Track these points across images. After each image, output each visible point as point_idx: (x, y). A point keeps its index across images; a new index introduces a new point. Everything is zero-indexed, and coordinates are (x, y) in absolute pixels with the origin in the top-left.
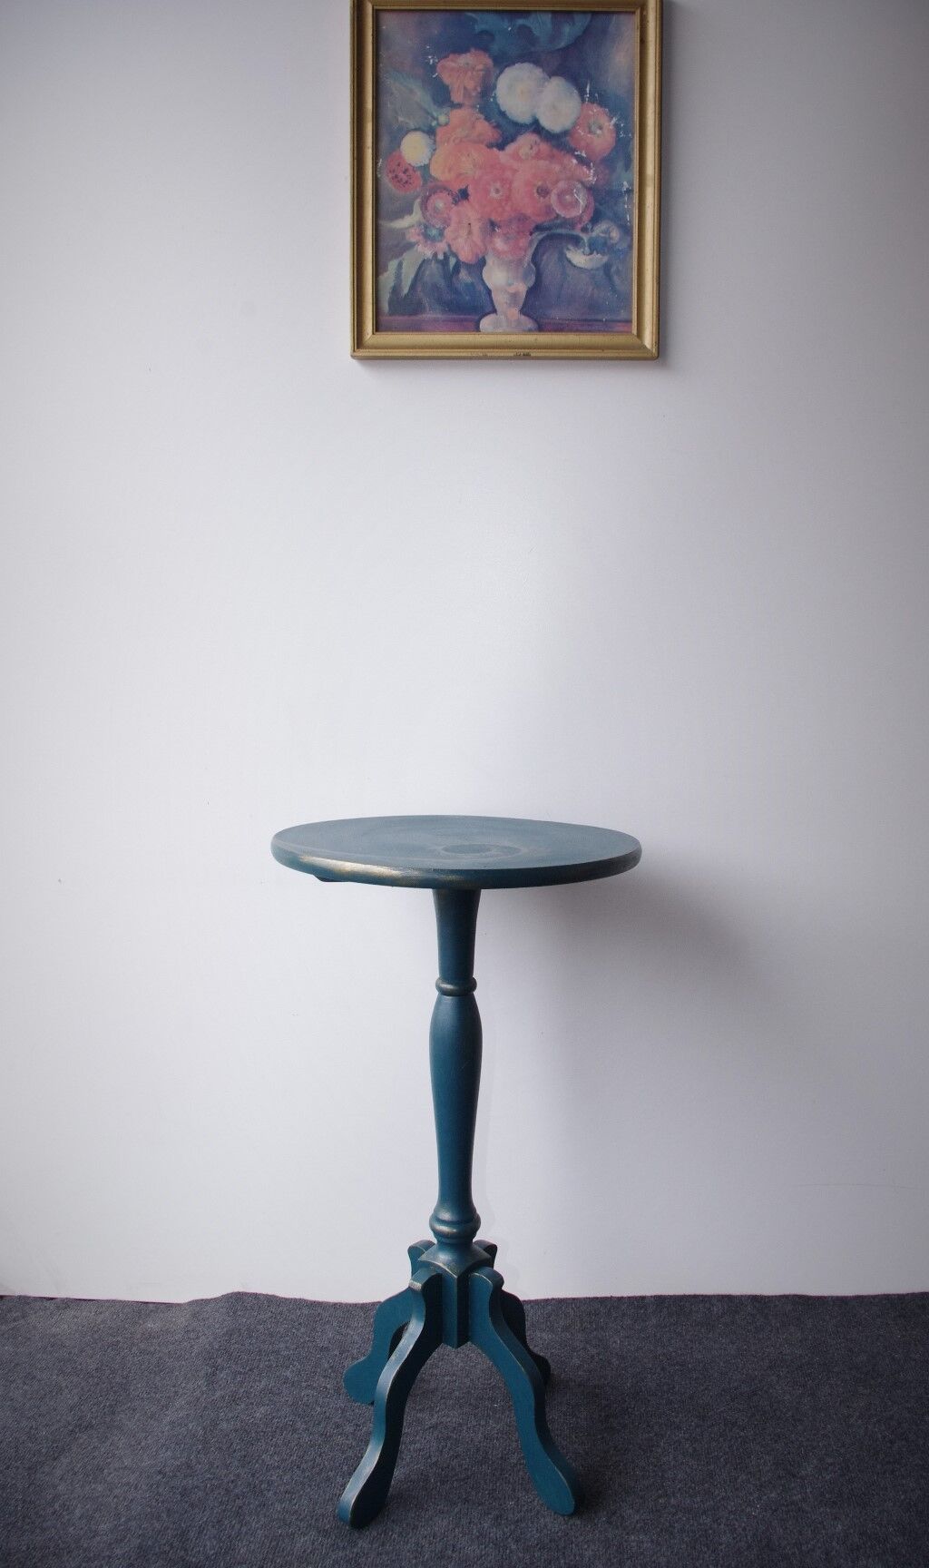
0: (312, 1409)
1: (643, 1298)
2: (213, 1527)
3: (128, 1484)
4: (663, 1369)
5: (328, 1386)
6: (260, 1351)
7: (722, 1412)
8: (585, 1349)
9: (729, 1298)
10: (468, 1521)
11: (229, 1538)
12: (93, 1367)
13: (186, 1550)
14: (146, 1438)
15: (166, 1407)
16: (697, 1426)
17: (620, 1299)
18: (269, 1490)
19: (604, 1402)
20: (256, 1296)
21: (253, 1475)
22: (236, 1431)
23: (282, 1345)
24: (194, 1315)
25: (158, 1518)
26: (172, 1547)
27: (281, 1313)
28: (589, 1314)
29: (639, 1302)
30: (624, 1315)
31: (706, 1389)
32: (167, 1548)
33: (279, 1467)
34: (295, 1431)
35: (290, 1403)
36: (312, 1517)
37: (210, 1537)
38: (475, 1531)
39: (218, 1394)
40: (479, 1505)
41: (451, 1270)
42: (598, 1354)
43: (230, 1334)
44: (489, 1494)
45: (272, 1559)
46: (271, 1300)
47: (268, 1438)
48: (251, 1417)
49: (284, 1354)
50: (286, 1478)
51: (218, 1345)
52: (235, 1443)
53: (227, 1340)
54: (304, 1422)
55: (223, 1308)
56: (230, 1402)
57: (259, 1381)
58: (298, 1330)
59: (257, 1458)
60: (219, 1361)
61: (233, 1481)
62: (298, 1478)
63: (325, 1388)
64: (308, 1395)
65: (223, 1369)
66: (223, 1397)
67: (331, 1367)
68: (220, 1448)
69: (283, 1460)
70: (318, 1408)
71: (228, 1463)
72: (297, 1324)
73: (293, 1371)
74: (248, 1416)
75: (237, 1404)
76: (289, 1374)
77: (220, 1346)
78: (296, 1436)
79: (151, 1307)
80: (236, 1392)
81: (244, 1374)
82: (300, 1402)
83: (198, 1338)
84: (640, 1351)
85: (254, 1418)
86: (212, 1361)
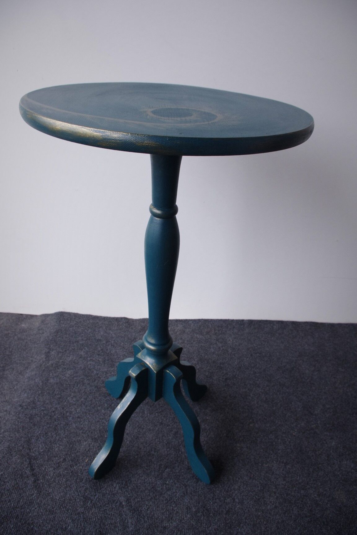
0: (93, 372)
1: (243, 320)
2: (43, 436)
3: (6, 411)
4: (251, 355)
5: (100, 360)
6: (70, 341)
7: (278, 379)
8: (216, 343)
9: (281, 322)
10: (162, 435)
11: (50, 442)
13: (30, 449)
14: (17, 384)
15: (27, 368)
16: (267, 386)
17: (233, 321)
18: (70, 416)
19: (225, 372)
20: (69, 314)
21: (63, 408)
22: (57, 384)
23: (80, 338)
24: (43, 322)
25: (18, 431)
26: (23, 448)
27: (80, 322)
28: (218, 327)
29: (241, 322)
30: (234, 327)
31: (271, 366)
32: (21, 448)
33: (75, 404)
34: (83, 384)
35: (82, 368)
36: (89, 431)
37: (41, 443)
38: (165, 441)
39: (50, 362)
40: (167, 426)
41: (153, 368)
42: (222, 347)
43: (57, 332)
44: (172, 420)
45: (70, 454)
46: (76, 315)
47: (71, 388)
48: (64, 376)
49: (81, 342)
50: (78, 410)
51: (51, 337)
52: (56, 390)
53: (56, 335)
54: (88, 379)
55: (55, 319)
56: (55, 367)
57: (69, 357)
58: (88, 331)
59: (65, 399)
60: (52, 346)
61: (54, 412)
62: (84, 410)
63: (99, 361)
64: (90, 364)
65: (53, 350)
66: (52, 365)
67: (102, 350)
68: (49, 393)
69: (78, 401)
70: (95, 372)
71: (52, 401)
72: (87, 327)
73: (84, 352)
74: (63, 375)
75: (58, 369)
76: (82, 353)
77: (52, 338)
78: (84, 387)
79: (24, 316)
80: (58, 362)
81: (63, 352)
82: (87, 368)
83: (43, 333)
84: (241, 345)
85: (66, 377)
86: (49, 346)
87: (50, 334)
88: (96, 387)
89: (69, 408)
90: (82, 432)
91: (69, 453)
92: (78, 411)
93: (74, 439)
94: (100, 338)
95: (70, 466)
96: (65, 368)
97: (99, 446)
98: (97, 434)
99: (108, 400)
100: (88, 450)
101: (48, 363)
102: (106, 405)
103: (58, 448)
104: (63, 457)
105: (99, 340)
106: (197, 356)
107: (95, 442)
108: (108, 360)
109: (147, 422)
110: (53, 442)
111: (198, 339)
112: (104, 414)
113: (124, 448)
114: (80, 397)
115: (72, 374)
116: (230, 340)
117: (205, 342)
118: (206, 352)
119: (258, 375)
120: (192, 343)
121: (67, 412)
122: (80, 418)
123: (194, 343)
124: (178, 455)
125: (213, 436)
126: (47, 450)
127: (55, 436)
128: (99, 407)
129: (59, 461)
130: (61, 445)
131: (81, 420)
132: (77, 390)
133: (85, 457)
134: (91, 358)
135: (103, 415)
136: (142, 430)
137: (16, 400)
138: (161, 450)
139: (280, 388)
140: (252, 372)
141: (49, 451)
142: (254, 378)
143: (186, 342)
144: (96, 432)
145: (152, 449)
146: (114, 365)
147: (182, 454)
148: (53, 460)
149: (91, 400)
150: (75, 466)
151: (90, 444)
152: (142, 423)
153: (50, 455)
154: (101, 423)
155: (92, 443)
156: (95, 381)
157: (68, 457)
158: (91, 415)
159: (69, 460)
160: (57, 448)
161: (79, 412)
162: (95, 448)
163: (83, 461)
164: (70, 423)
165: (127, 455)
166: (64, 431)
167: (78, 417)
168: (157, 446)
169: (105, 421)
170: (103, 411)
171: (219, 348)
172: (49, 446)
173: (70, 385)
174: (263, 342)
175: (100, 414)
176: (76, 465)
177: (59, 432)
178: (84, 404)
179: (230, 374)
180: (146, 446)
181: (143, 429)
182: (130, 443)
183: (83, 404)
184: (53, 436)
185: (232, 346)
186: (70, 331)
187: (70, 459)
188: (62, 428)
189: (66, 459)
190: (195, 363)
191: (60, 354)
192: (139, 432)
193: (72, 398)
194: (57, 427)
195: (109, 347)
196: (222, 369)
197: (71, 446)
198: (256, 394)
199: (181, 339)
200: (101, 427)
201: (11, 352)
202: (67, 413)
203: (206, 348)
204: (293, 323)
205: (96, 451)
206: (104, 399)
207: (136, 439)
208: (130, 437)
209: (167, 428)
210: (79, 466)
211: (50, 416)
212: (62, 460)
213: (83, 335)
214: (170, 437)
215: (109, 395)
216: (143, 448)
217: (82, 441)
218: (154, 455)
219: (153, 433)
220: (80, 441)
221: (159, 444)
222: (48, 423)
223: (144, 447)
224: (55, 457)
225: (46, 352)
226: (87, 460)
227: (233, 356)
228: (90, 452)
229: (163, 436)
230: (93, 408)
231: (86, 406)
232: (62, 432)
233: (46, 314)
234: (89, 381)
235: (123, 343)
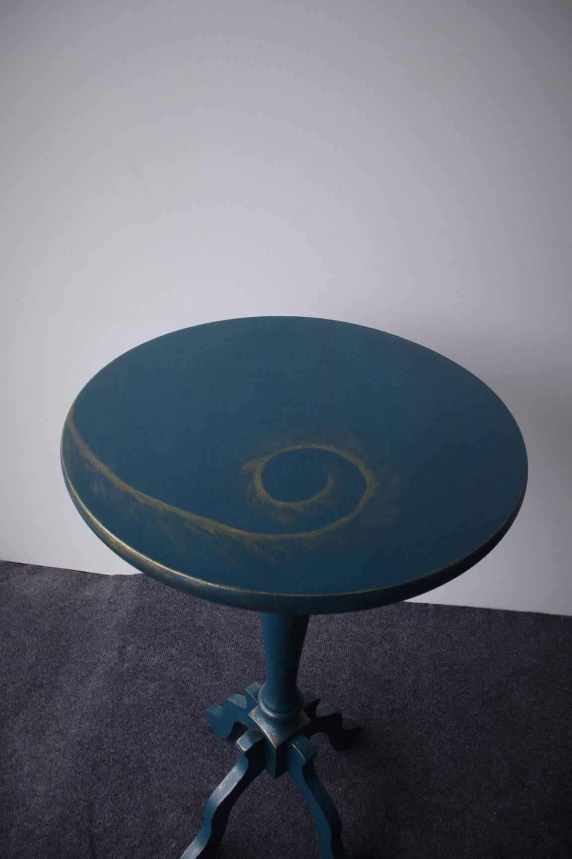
0: (188, 687)
2: (111, 799)
4: (436, 668)
5: (200, 665)
6: (156, 629)
8: (381, 643)
11: (121, 811)
12: (47, 629)
13: (91, 821)
15: (91, 672)
18: (152, 766)
19: (391, 697)
21: (142, 752)
22: (134, 706)
23: (172, 623)
24: (116, 589)
33: (160, 746)
34: (174, 709)
35: (173, 678)
36: (179, 795)
37: (108, 811)
39: (126, 665)
42: (390, 650)
43: (137, 611)
47: (155, 715)
48: (145, 693)
49: (173, 632)
50: (164, 755)
51: (129, 621)
52: (132, 718)
53: (134, 617)
54: (181, 701)
55: (134, 586)
56: (132, 676)
57: (154, 657)
58: (183, 609)
59: (146, 735)
60: (128, 636)
61: (128, 757)
62: (172, 756)
63: (198, 666)
64: (186, 672)
65: (130, 644)
66: (128, 670)
67: (204, 646)
68: (122, 722)
69: (164, 739)
70: (192, 686)
71: (126, 738)
72: (183, 604)
73: (177, 649)
74: (143, 692)
75: (137, 678)
76: (174, 652)
77: (129, 623)
78: (174, 715)
79: (89, 576)
80: (137, 665)
81: (145, 649)
82: (180, 679)
83: (116, 611)
84: (420, 649)
85: (147, 694)
86: (124, 636)
87: (127, 614)
88: (192, 715)
89: (150, 751)
90: (169, 796)
91: (148, 832)
92: (163, 758)
93: (156, 807)
94: (201, 623)
95: (149, 853)
96: (147, 678)
97: (192, 822)
98: (191, 799)
99: (209, 741)
100: (177, 828)
101: (122, 667)
102: (205, 749)
103: (132, 822)
104: (140, 837)
105: (201, 628)
106: (349, 666)
107: (187, 814)
108: (212, 666)
109: (266, 784)
110: (126, 810)
111: (354, 632)
112: (202, 766)
113: (229, 828)
114: (168, 733)
115: (157, 689)
116: (403, 638)
117: (364, 638)
118: (365, 659)
119: (442, 706)
120: (343, 641)
121: (147, 758)
122: (166, 770)
123: (347, 640)
124: (308, 844)
125: (365, 815)
126: (116, 824)
127: (129, 800)
128: (196, 752)
129: (132, 844)
130: (137, 817)
131: (168, 774)
132: (163, 720)
133: (171, 840)
134: (187, 662)
135: (200, 766)
136: (258, 797)
137: (74, 731)
138: (284, 834)
139: (476, 733)
140: (434, 701)
141: (119, 826)
142: (436, 712)
143: (333, 638)
144: (189, 796)
145: (272, 832)
146: (220, 676)
147: (315, 845)
148: (124, 842)
149: (184, 740)
150: (156, 855)
151: (179, 816)
152: (258, 784)
153: (120, 832)
154: (197, 781)
155: (182, 816)
156: (191, 705)
157: (147, 838)
158: (182, 765)
159: (147, 843)
160: (130, 821)
161: (165, 759)
162: (187, 825)
163: (167, 845)
164: (152, 779)
165: (232, 839)
166: (142, 792)
167: (164, 769)
168: (278, 828)
169: (203, 779)
170: (201, 760)
171: (386, 652)
172: (120, 818)
173: (153, 709)
174: (456, 644)
175: (196, 764)
176: (158, 852)
177: (135, 793)
178: (173, 746)
179: (399, 701)
180: (263, 825)
181: (259, 795)
182: (238, 818)
183: (171, 746)
184: (125, 799)
185: (405, 650)
186: (156, 610)
187: (148, 841)
188: (140, 786)
189: (143, 842)
190: (346, 679)
191: (140, 651)
192: (253, 800)
193: (156, 734)
194: (132, 785)
195: (215, 642)
196: (387, 692)
197: (152, 818)
198: (437, 743)
199: (327, 631)
200: (197, 789)
201: (68, 641)
202: (147, 761)
203: (364, 650)
204: (508, 614)
205: (188, 830)
206: (203, 737)
207: (248, 812)
208: (239, 809)
209: (296, 795)
210: (162, 854)
211: (123, 765)
212: (137, 842)
213: (176, 617)
214: (299, 813)
215: (212, 730)
216: (257, 829)
217: (167, 811)
218: (273, 842)
219: (274, 803)
220: (165, 810)
221: (282, 823)
222: (119, 776)
223: (259, 828)
224: (127, 837)
225: (119, 647)
226: (174, 845)
227: (407, 669)
228: (179, 831)
229: (288, 810)
230: (186, 753)
231: (176, 750)
232: (139, 795)
233: (122, 576)
234: (182, 704)
235: (237, 634)
